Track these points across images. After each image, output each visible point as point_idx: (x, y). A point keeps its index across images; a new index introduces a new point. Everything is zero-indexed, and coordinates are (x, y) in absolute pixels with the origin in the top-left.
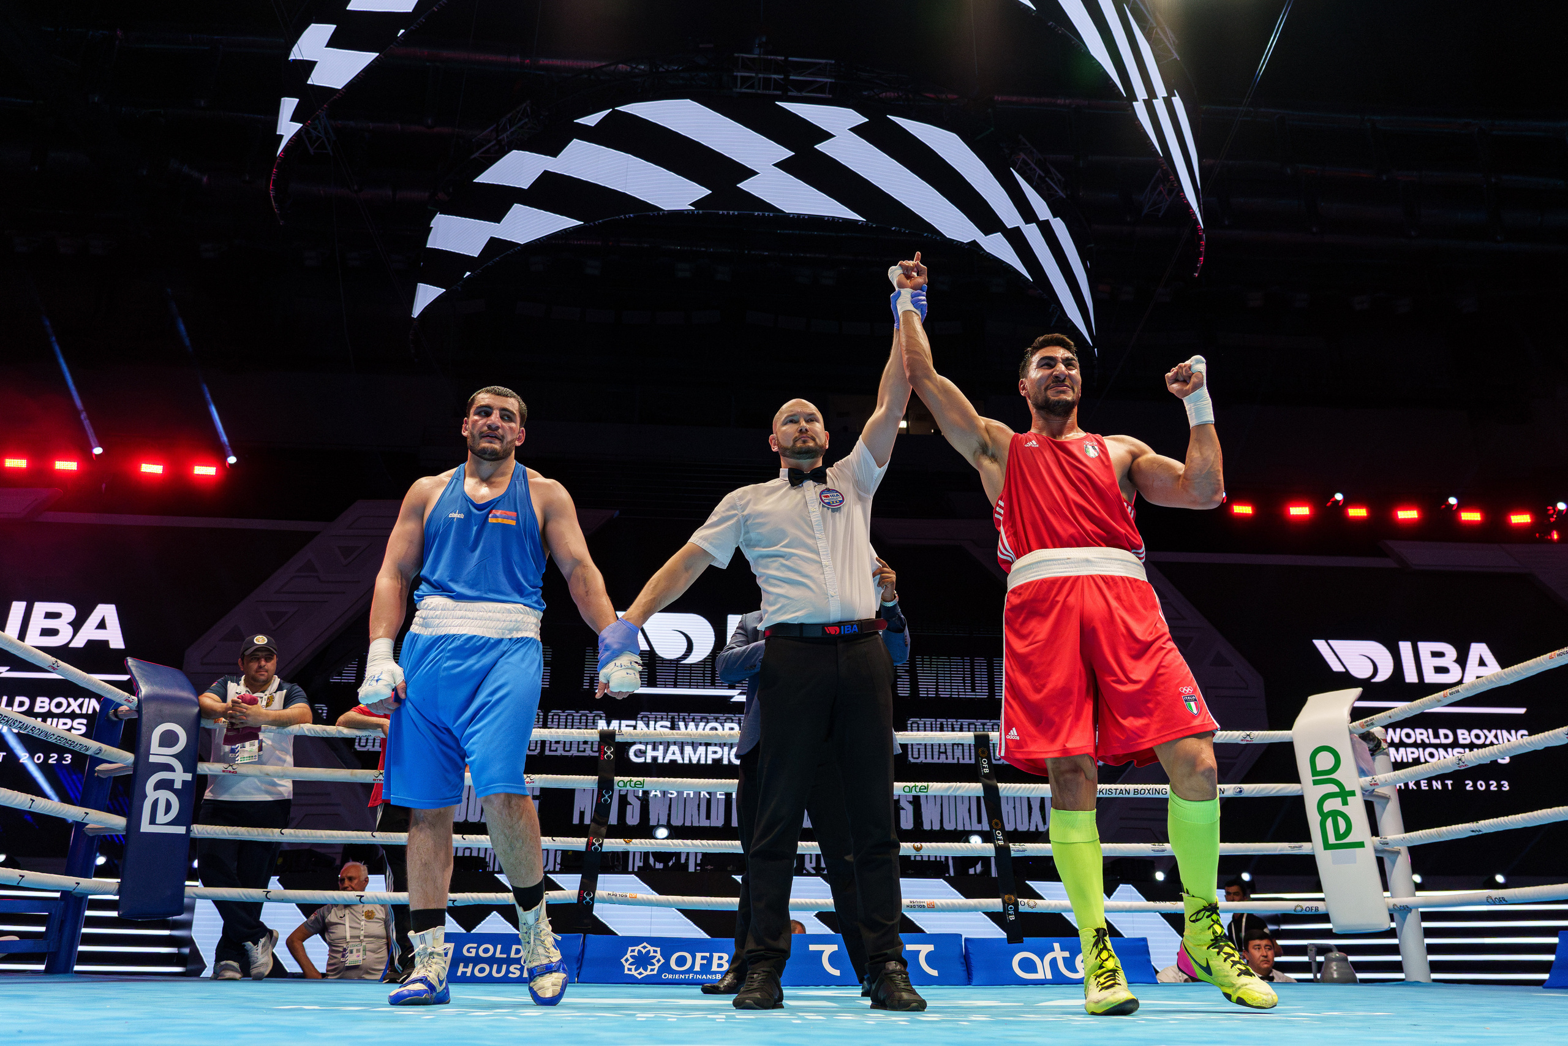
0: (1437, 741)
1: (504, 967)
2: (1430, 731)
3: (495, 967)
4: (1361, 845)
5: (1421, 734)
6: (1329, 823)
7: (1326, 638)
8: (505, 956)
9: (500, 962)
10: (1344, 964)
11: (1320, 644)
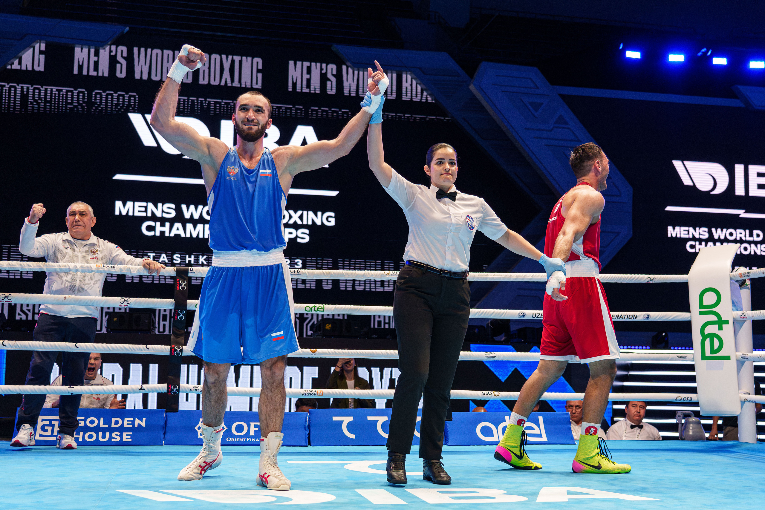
0: (751, 239)
1: (108, 434)
2: (747, 231)
3: (100, 434)
4: (728, 358)
5: (741, 233)
6: (708, 342)
7: (683, 159)
8: (107, 426)
9: (104, 430)
10: (697, 426)
11: (677, 164)
